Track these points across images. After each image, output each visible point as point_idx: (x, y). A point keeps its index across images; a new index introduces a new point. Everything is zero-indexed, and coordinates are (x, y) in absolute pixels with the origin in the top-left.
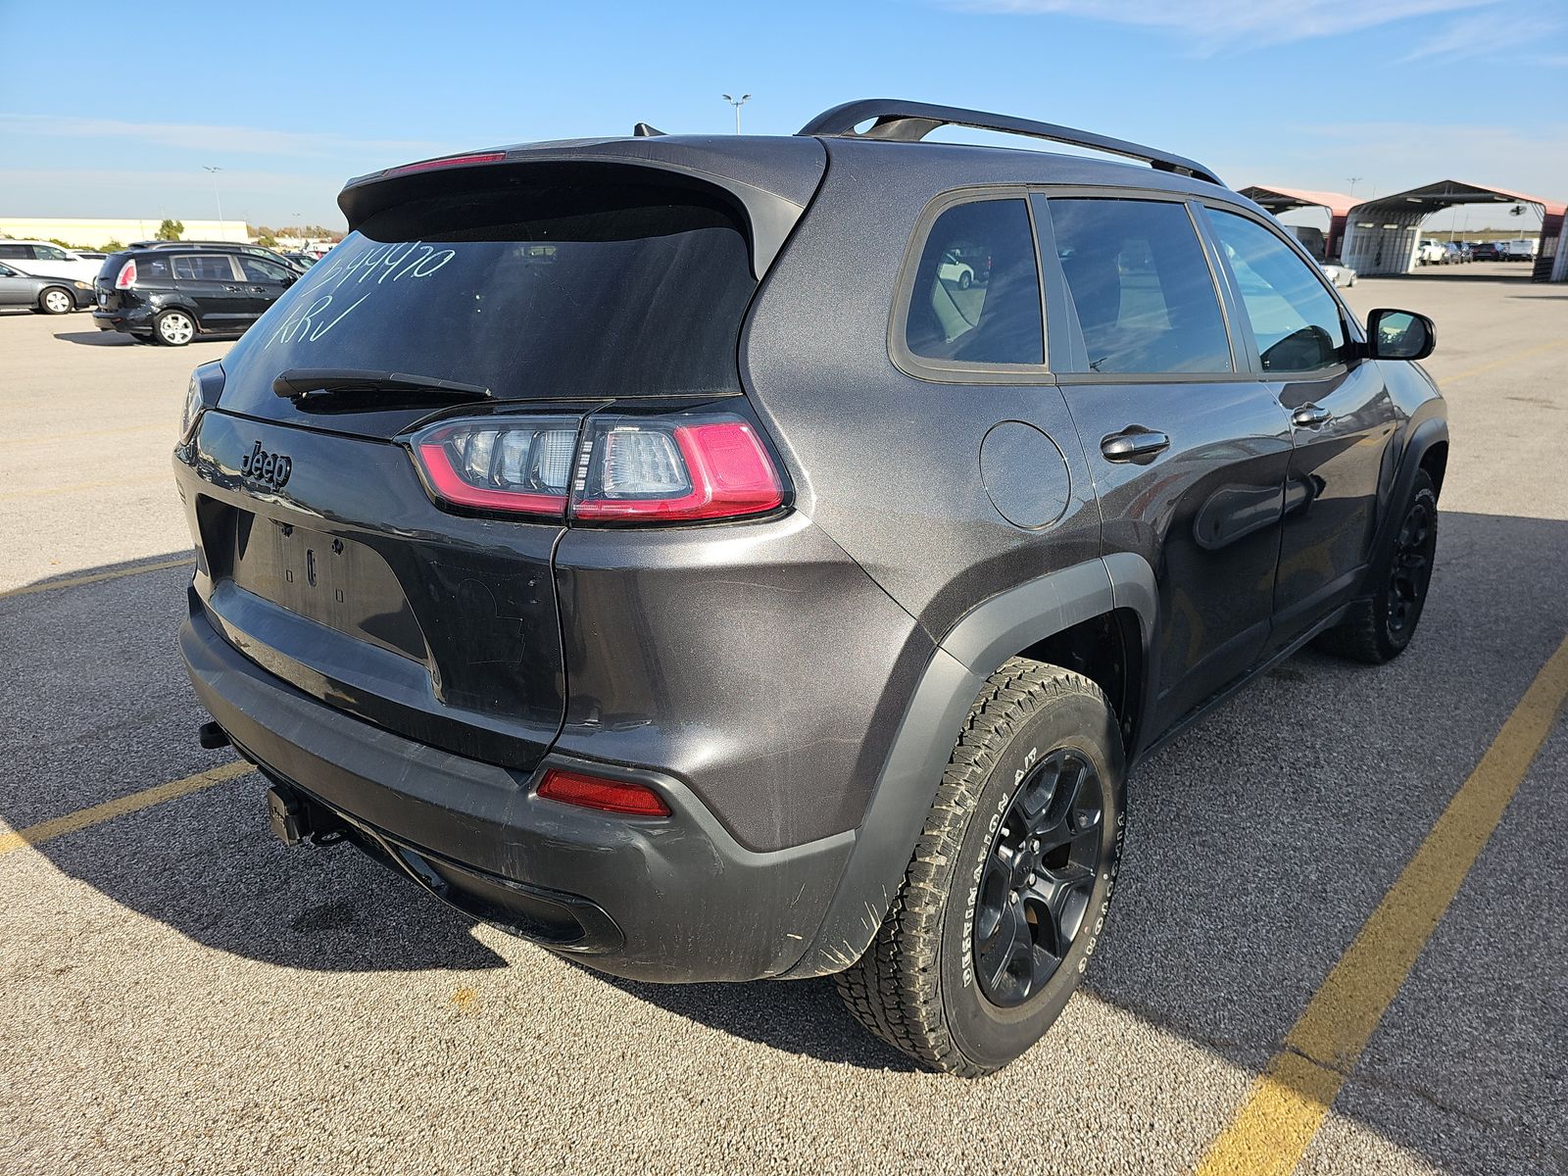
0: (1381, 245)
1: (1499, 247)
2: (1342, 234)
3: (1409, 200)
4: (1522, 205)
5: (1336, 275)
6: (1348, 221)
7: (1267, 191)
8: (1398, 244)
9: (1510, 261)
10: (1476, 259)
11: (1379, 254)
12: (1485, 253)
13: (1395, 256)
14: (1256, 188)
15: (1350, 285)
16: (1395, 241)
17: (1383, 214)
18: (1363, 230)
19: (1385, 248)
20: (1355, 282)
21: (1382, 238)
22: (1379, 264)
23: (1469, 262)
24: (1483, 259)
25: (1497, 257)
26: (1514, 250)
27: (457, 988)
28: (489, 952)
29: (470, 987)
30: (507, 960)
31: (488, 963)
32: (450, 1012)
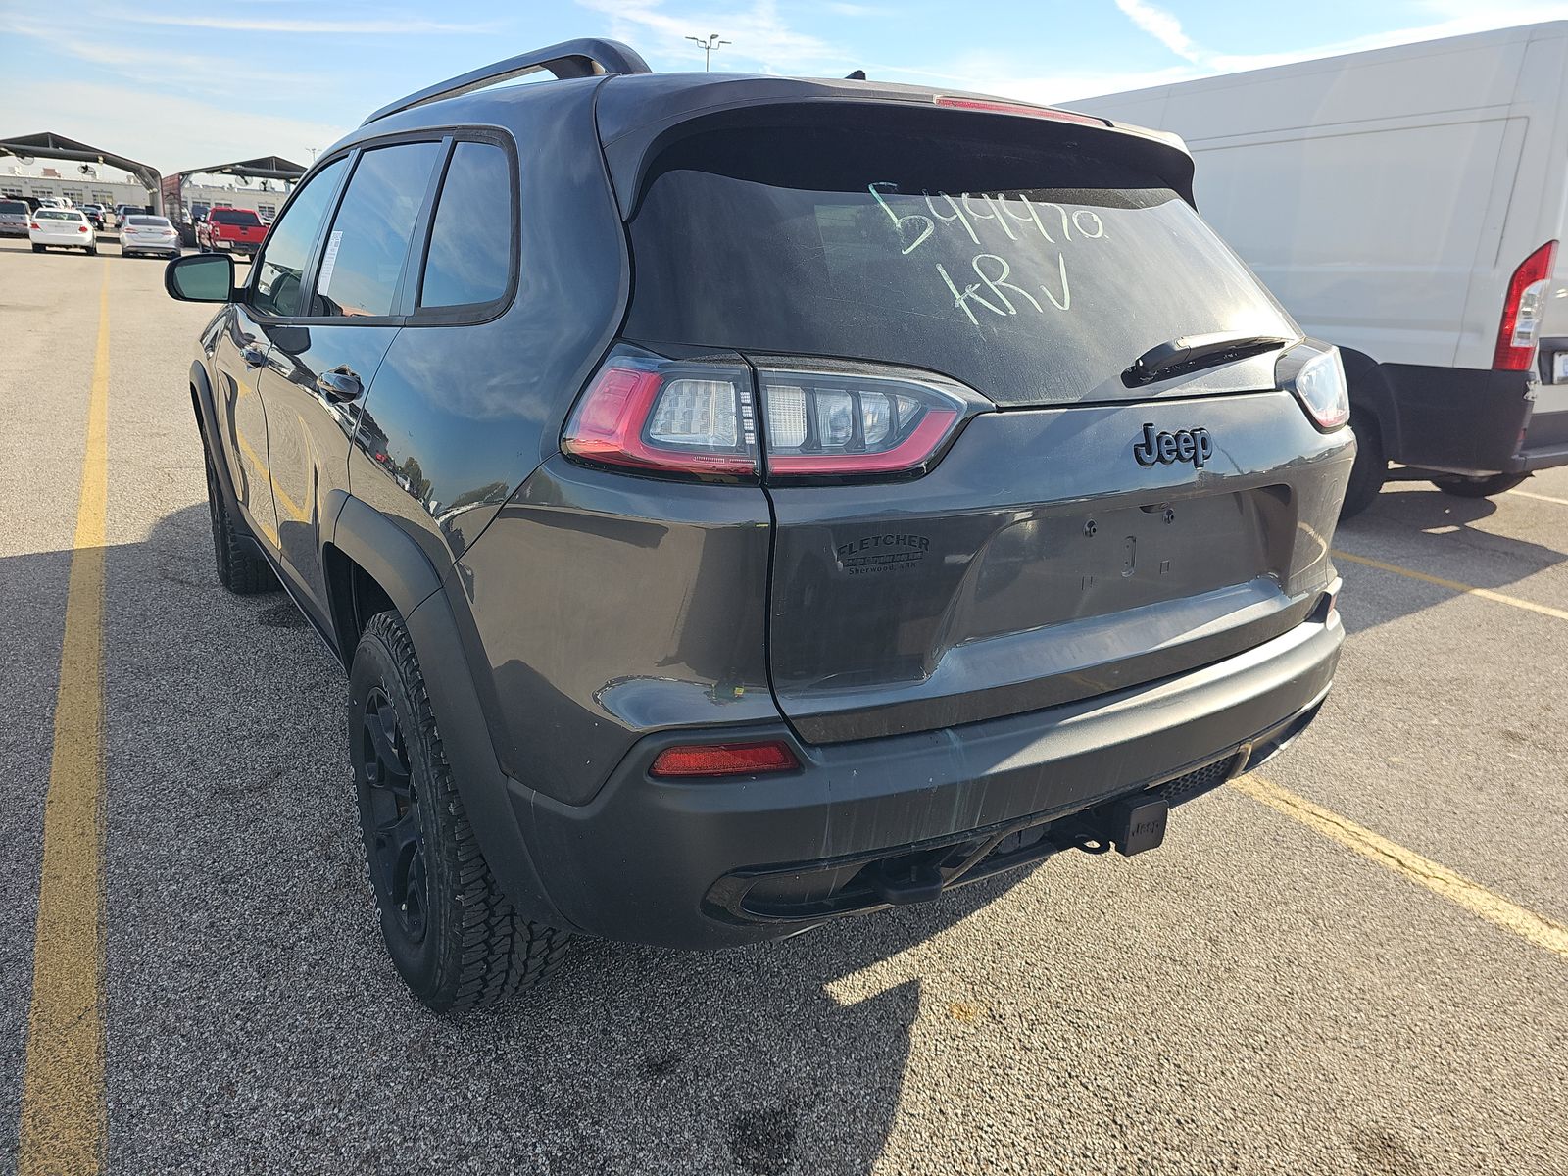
27: (947, 1017)
28: (889, 992)
29: (947, 1008)
30: (908, 980)
31: (909, 993)
32: (985, 1023)
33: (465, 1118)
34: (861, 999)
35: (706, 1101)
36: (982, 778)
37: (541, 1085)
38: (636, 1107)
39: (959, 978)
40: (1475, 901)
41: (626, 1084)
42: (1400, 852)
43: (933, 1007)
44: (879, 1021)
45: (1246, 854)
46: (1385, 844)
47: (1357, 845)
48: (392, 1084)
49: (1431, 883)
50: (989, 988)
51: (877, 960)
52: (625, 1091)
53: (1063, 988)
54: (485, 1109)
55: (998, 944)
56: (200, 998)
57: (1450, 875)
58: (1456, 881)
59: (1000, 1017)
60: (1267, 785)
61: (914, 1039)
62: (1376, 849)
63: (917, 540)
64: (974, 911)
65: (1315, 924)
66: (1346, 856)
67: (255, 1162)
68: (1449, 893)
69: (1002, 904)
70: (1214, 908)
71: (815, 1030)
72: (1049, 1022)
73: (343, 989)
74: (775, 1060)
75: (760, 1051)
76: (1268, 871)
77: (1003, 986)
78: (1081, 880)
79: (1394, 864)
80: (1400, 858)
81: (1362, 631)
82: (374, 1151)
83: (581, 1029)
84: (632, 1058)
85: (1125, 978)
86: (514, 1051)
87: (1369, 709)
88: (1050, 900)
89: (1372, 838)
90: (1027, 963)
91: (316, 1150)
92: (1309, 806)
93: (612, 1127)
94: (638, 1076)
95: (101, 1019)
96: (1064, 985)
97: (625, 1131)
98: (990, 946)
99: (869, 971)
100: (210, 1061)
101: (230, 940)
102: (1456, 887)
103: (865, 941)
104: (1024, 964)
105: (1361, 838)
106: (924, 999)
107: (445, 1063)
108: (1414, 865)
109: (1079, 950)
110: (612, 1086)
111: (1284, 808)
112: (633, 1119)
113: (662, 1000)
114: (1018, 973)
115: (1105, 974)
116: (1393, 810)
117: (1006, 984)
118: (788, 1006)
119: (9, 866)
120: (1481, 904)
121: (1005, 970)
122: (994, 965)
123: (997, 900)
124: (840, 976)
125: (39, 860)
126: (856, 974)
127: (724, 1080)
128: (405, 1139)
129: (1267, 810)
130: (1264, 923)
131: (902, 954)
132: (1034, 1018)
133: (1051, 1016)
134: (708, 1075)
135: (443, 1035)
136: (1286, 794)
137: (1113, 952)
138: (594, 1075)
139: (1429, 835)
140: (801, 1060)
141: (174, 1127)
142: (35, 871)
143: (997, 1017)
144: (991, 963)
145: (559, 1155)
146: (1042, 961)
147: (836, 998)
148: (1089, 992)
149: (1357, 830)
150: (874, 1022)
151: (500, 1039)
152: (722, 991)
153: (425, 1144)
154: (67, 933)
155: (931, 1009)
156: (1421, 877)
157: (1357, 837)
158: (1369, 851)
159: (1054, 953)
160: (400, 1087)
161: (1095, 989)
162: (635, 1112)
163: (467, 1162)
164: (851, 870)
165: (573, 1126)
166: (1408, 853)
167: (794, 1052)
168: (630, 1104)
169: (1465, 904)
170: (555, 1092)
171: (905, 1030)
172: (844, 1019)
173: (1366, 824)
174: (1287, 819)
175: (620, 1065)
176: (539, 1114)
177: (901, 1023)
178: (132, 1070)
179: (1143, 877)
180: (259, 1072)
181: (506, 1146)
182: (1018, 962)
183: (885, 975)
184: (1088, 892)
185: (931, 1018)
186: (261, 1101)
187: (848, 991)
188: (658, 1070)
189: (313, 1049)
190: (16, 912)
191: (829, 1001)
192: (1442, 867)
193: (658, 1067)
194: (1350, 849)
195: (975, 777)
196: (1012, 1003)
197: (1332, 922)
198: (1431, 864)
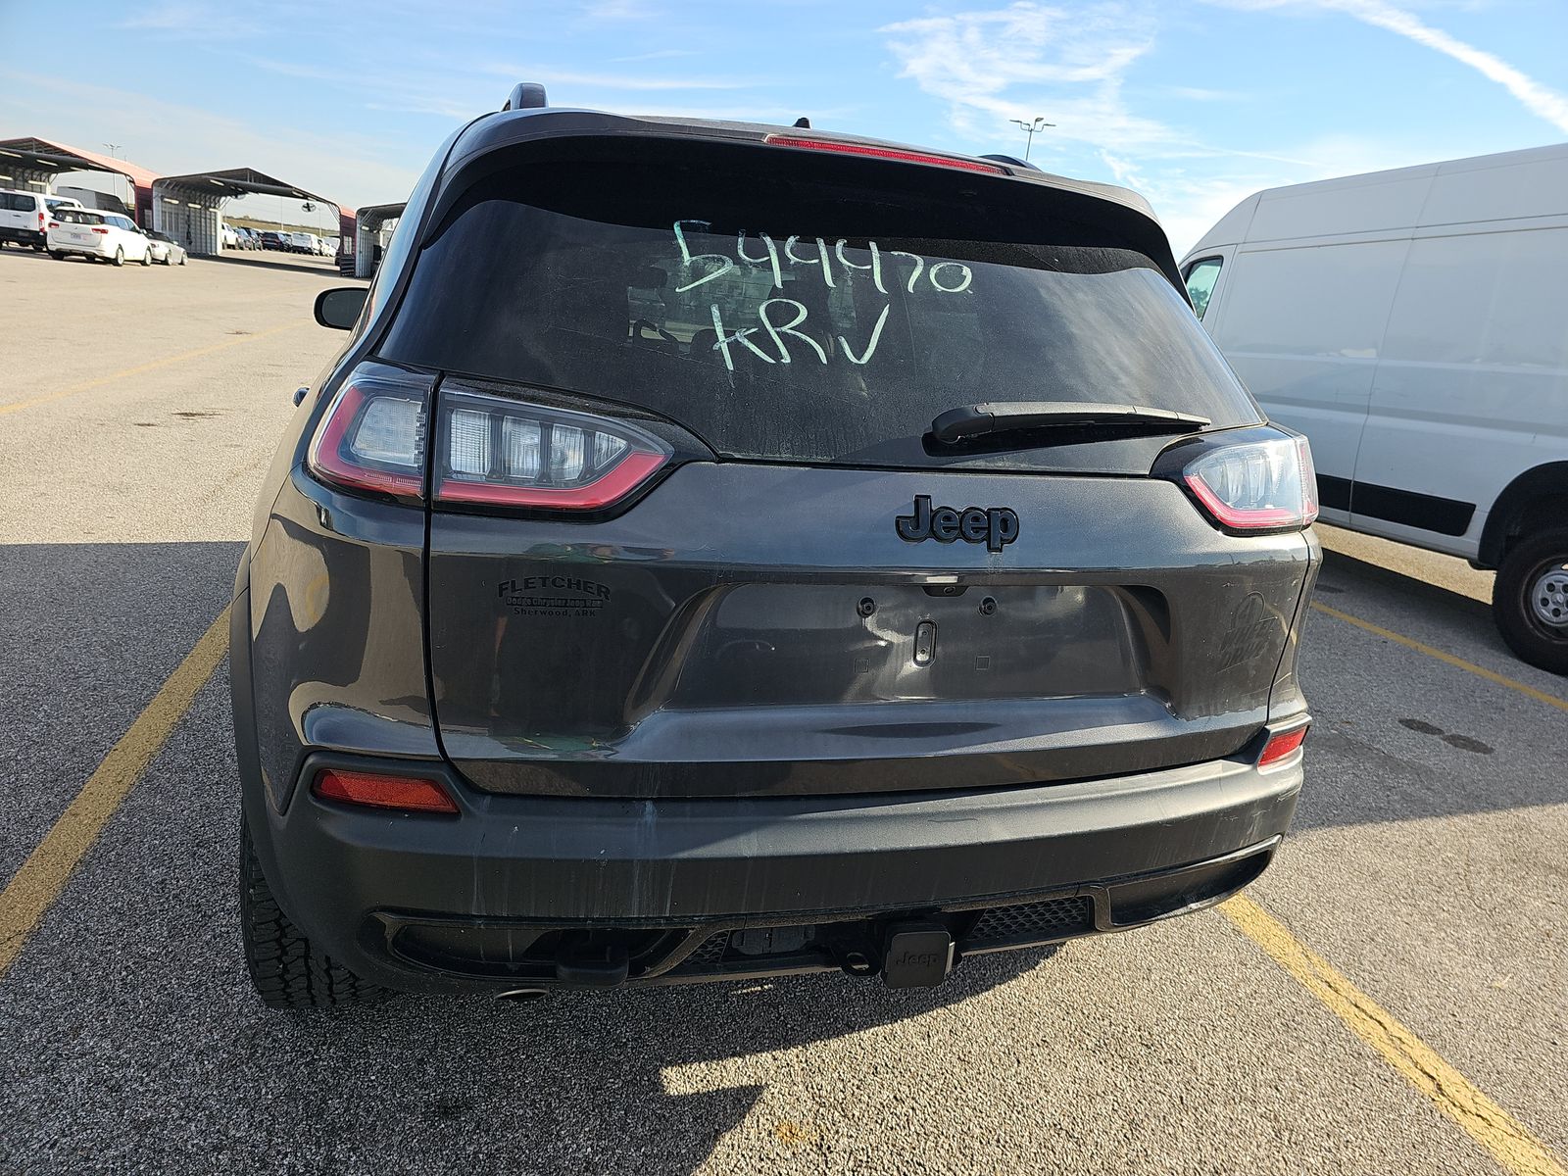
0: (188, 223)
1: (282, 238)
2: (150, 208)
3: (212, 181)
4: (312, 202)
5: (167, 252)
6: (154, 194)
7: (50, 146)
8: (203, 224)
9: (294, 252)
10: (265, 247)
11: (189, 233)
12: (271, 242)
13: (203, 237)
14: (36, 140)
15: (182, 263)
16: (201, 222)
17: (184, 192)
18: (170, 205)
19: (192, 226)
20: (186, 260)
21: (189, 216)
22: (190, 243)
23: (260, 249)
24: (269, 248)
25: (282, 247)
26: (296, 243)
27: (770, 1134)
28: (725, 1091)
29: (776, 1124)
30: (753, 1084)
31: (744, 1099)
32: (808, 1150)
33: (245, 1111)
34: (691, 1091)
35: (469, 1156)
36: (666, 860)
37: (330, 1099)
38: (400, 1144)
39: (810, 1095)
40: (1517, 1156)
41: (406, 1118)
42: (1447, 1074)
43: (762, 1120)
44: (695, 1119)
45: (1238, 1034)
46: (1430, 1061)
47: (1391, 1054)
48: (206, 1063)
49: (1465, 1120)
50: (837, 1114)
51: (733, 1055)
52: (400, 1126)
53: (918, 1134)
54: (267, 1108)
55: (876, 1069)
56: (109, 944)
57: (1500, 1118)
58: (1504, 1126)
59: (829, 1148)
60: (1315, 960)
61: (719, 1148)
62: (1416, 1064)
63: (595, 587)
64: (872, 1026)
65: (1278, 1135)
66: (1369, 1064)
67: (52, 1102)
68: (1487, 1137)
69: (908, 1028)
70: (1158, 1088)
71: (623, 1112)
72: (879, 1168)
73: (226, 964)
74: (563, 1132)
75: (555, 1120)
76: (1254, 1059)
77: (854, 1115)
78: (1016, 1020)
79: (1428, 1086)
80: (1442, 1082)
81: (1556, 804)
82: (150, 1120)
83: (402, 1053)
84: (429, 1095)
85: (998, 1141)
86: (328, 1057)
87: (1510, 895)
88: (965, 1034)
89: (1419, 1050)
90: (895, 1097)
91: (105, 1106)
92: (1357, 995)
93: (365, 1158)
94: (422, 1113)
95: (24, 943)
96: (922, 1132)
97: (374, 1165)
98: (865, 1069)
99: (717, 1065)
100: (78, 1001)
101: (167, 898)
102: (1499, 1134)
103: (734, 1032)
104: (891, 1097)
105: (1403, 1046)
106: (758, 1108)
107: (263, 1055)
108: (1457, 1095)
109: (964, 1097)
110: (391, 1117)
111: (1322, 991)
112: (389, 1155)
113: (494, 1044)
114: (878, 1106)
115: (978, 1131)
116: (1467, 1023)
117: (857, 1114)
118: (612, 1080)
119: (48, 798)
120: (1523, 1160)
121: (865, 1098)
122: (856, 1091)
123: (905, 1021)
124: (684, 1062)
125: (73, 797)
126: (703, 1065)
127: (499, 1140)
128: (182, 1118)
129: (1298, 988)
130: (1213, 1118)
131: (764, 1055)
132: (865, 1159)
133: (885, 1162)
134: (487, 1132)
135: (278, 1028)
136: (1333, 975)
137: (1003, 1107)
138: (383, 1101)
139: (1500, 1061)
140: (589, 1139)
141: (13, 1053)
142: (64, 804)
143: (825, 1147)
144: (854, 1088)
145: (301, 1171)
146: (913, 1098)
147: (666, 1084)
148: (946, 1147)
149: (1403, 1035)
150: (688, 1119)
151: (324, 1044)
152: (557, 1049)
153: (196, 1126)
154: (50, 864)
155: (758, 1121)
156: (1457, 1111)
157: (1397, 1042)
158: (1404, 1064)
159: (933, 1093)
160: (211, 1067)
161: (955, 1145)
162: (395, 1148)
163: (219, 1154)
164: (531, 936)
165: (331, 1146)
166: (1457, 1077)
167: (587, 1129)
168: (396, 1139)
169: (1500, 1157)
170: (337, 1109)
171: (716, 1136)
172: (661, 1108)
173: (1420, 1032)
174: (1316, 1003)
175: (413, 1098)
176: (310, 1126)
177: (717, 1127)
178: (16, 994)
179: (1092, 1033)
180: (109, 1022)
181: (262, 1148)
182: (885, 1093)
183: (731, 1073)
184: (1015, 1035)
185: (752, 1131)
186: (93, 1048)
187: (679, 1081)
188: (445, 1113)
189: (165, 1013)
190: (27, 838)
191: (657, 1086)
192: (1495, 1104)
193: (446, 1110)
194: (1380, 1056)
195: (658, 857)
196: (851, 1136)
197: (1301, 1138)
198: (1481, 1098)
